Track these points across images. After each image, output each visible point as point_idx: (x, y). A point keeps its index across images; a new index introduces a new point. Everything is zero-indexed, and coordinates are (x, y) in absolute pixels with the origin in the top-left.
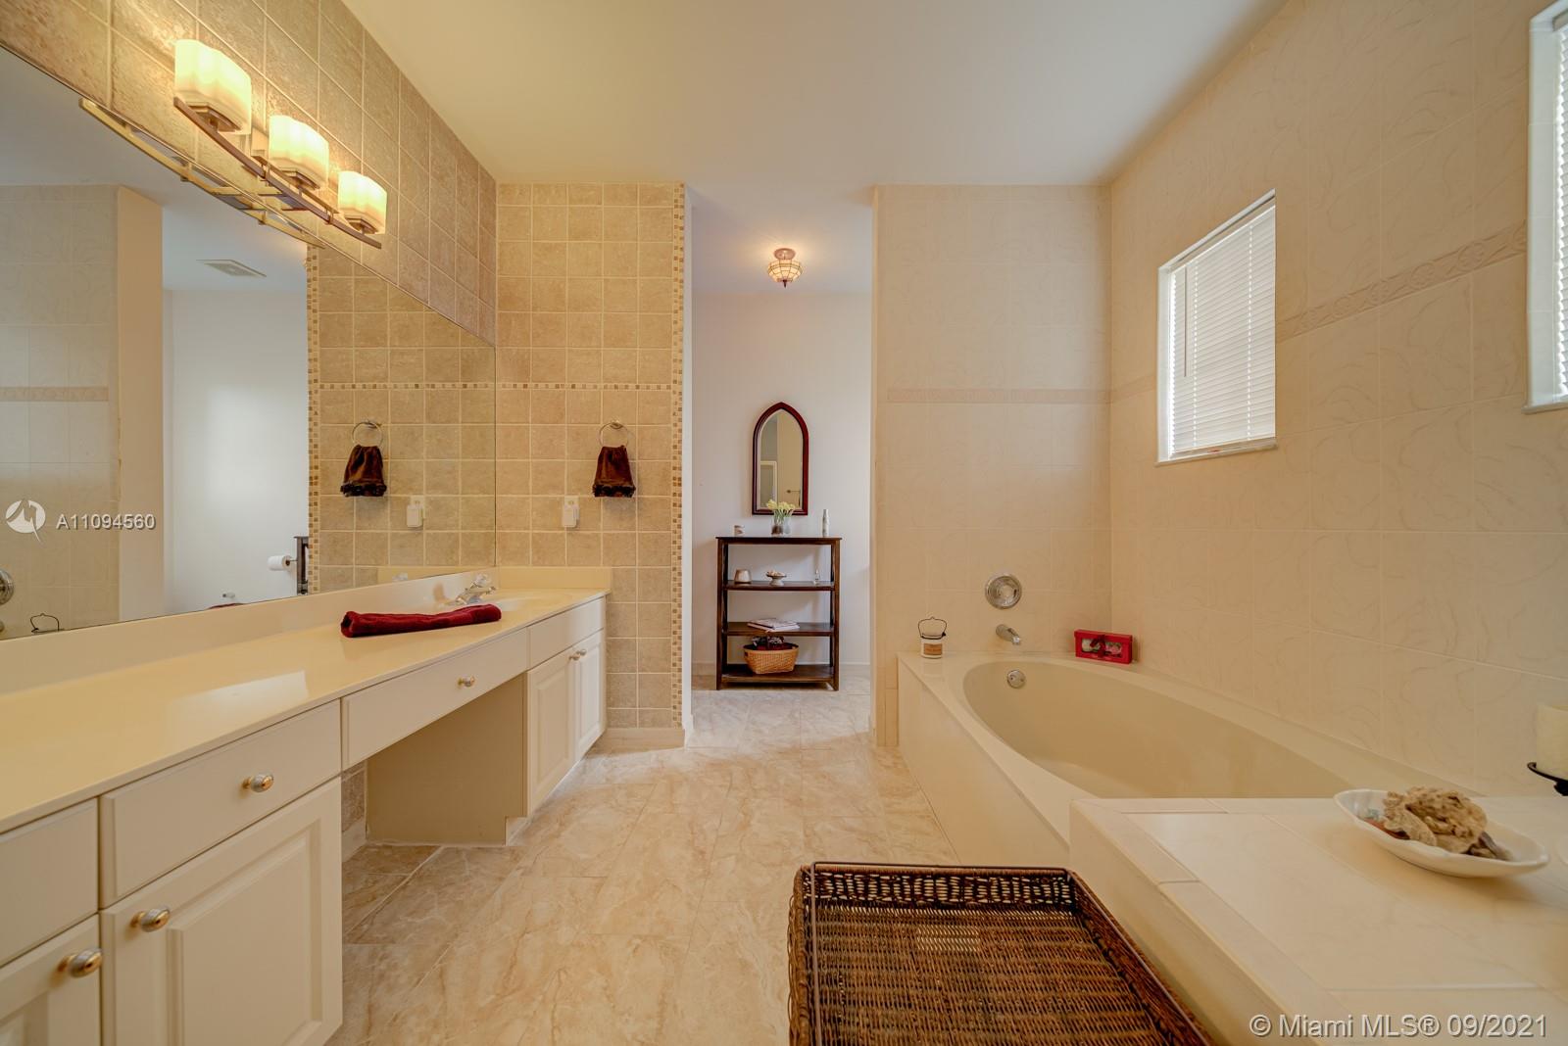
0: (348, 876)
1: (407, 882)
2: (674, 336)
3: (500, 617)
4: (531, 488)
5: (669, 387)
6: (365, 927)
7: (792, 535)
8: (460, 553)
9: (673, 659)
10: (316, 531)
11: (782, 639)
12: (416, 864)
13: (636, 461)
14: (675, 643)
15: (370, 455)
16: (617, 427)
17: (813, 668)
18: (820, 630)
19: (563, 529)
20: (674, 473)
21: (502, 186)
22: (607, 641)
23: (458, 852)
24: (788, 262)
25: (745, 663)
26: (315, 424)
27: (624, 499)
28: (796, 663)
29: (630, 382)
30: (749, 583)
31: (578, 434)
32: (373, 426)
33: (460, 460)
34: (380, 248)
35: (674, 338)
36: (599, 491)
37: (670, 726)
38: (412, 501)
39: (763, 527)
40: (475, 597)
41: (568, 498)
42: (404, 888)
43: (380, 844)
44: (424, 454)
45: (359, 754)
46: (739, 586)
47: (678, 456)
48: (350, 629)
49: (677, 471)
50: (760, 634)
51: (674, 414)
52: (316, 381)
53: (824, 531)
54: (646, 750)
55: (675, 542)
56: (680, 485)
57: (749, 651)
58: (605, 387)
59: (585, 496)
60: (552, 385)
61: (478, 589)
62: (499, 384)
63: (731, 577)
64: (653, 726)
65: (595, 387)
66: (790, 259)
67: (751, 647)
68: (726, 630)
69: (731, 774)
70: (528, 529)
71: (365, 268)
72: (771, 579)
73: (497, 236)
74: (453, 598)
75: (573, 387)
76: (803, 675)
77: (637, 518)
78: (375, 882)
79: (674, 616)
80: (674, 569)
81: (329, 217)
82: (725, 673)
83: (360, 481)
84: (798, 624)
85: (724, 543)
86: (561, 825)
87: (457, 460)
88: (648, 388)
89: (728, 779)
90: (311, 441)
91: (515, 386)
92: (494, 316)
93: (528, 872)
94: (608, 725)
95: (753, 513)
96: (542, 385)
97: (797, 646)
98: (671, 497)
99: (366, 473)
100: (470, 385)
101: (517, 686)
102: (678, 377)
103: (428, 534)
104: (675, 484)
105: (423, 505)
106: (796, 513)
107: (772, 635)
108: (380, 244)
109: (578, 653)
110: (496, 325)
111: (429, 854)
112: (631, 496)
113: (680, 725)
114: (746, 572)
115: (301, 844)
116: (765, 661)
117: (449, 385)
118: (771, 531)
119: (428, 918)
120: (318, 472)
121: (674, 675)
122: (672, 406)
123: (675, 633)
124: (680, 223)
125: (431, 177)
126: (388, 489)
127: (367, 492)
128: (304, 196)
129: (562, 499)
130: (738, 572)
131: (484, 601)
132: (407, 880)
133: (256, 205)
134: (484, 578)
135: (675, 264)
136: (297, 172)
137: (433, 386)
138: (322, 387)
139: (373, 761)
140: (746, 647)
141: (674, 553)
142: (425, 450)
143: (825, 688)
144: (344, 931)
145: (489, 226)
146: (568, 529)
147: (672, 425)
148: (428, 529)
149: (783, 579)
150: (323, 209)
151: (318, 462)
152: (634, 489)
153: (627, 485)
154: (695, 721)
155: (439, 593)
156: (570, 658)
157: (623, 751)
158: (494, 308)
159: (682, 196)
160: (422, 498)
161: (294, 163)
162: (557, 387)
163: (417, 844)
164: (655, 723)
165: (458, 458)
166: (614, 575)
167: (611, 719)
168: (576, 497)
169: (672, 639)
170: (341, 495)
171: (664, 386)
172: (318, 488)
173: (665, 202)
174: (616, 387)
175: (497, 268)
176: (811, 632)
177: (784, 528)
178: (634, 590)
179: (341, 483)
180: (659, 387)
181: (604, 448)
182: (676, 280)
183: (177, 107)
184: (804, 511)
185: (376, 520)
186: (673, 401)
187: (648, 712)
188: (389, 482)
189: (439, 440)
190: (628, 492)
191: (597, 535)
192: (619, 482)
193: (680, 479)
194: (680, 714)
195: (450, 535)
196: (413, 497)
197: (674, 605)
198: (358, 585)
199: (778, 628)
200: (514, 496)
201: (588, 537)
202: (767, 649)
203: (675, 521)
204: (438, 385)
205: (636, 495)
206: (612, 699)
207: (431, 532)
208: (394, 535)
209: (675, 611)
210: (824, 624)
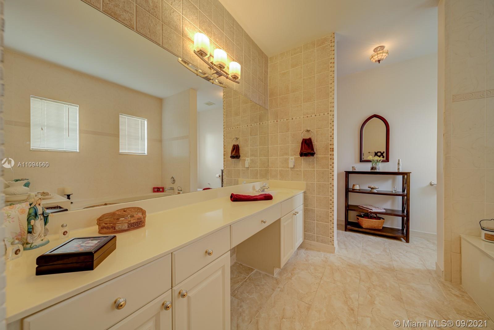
0: (232, 272)
1: (247, 280)
2: (330, 93)
3: (272, 199)
4: (279, 154)
5: (328, 114)
6: (236, 292)
7: (381, 170)
8: (259, 175)
9: (330, 219)
10: (225, 168)
11: (376, 215)
12: (248, 273)
13: (315, 143)
14: (331, 213)
15: (237, 147)
16: (308, 131)
17: (392, 230)
18: (396, 213)
19: (289, 168)
20: (331, 147)
21: (270, 58)
22: (304, 208)
23: (260, 273)
24: (382, 51)
25: (357, 222)
26: (225, 140)
27: (311, 157)
28: (384, 226)
29: (312, 114)
30: (359, 190)
31: (294, 135)
32: (237, 139)
33: (259, 147)
34: (239, 83)
35: (331, 94)
36: (302, 155)
37: (329, 244)
38: (246, 160)
39: (367, 167)
40: (263, 191)
41: (291, 157)
42: (246, 281)
43: (239, 263)
44: (249, 146)
45: (234, 245)
46: (354, 191)
47: (332, 140)
48: (232, 199)
49: (332, 146)
50: (366, 212)
51: (330, 124)
52: (225, 128)
53: (398, 169)
54: (319, 251)
55: (331, 173)
56: (333, 151)
57: (360, 218)
58: (303, 117)
59: (297, 157)
60: (285, 120)
61: (265, 188)
62: (269, 122)
63: (351, 186)
64: (322, 243)
65: (300, 118)
66: (383, 50)
67: (360, 216)
68: (348, 208)
69: (359, 273)
70: (278, 168)
71: (235, 91)
72: (370, 189)
73: (269, 74)
74: (257, 190)
75: (292, 119)
76: (388, 232)
77: (315, 164)
78: (238, 276)
79: (331, 202)
80: (331, 184)
81: (227, 76)
82: (348, 225)
83: (234, 154)
84: (384, 209)
85: (348, 173)
86: (291, 274)
87: (257, 147)
88: (320, 115)
89: (358, 274)
90: (224, 144)
91: (274, 121)
92: (268, 100)
93: (282, 291)
94: (305, 239)
95: (360, 162)
96: (282, 120)
97: (384, 219)
98: (329, 156)
99: (236, 152)
100: (261, 123)
101: (278, 223)
102: (332, 109)
103: (250, 170)
104: (331, 151)
105: (249, 161)
106: (383, 161)
107: (371, 213)
108: (239, 82)
109: (296, 212)
110: (268, 103)
111: (252, 271)
112: (313, 156)
113: (333, 245)
114: (358, 186)
115: (220, 272)
116: (366, 223)
117: (255, 124)
118: (370, 169)
119: (252, 296)
120: (225, 152)
121: (330, 225)
122: (330, 121)
123: (331, 208)
124: (333, 48)
125: (251, 60)
126: (241, 157)
127: (236, 158)
128: (221, 71)
129: (289, 158)
130: (354, 185)
131: (267, 192)
132: (246, 279)
133: (212, 78)
134: (266, 184)
135: (331, 65)
136: (220, 65)
137: (251, 125)
138: (226, 129)
139: (238, 246)
140: (357, 216)
141: (331, 178)
142: (249, 145)
143: (401, 240)
144: (231, 291)
145: (266, 72)
146: (291, 168)
147: (329, 128)
148: (250, 168)
149: (376, 189)
150: (226, 74)
151: (225, 150)
152: (315, 153)
153: (312, 152)
154: (338, 244)
155: (254, 188)
156: (293, 214)
157: (311, 249)
158: (268, 98)
159: (334, 38)
160: (249, 159)
161: (219, 62)
162: (287, 120)
163: (249, 266)
164: (322, 242)
165: (258, 146)
166: (307, 185)
167: (306, 237)
168: (294, 157)
169: (330, 210)
170: (230, 159)
171: (326, 114)
172: (225, 157)
173: (327, 42)
174: (307, 117)
175: (269, 85)
176: (392, 213)
177: (377, 167)
178: (314, 191)
179: (230, 155)
180: (324, 114)
181: (303, 139)
182: (331, 71)
183: (194, 53)
184: (387, 160)
185: (238, 165)
186: (330, 119)
187: (320, 237)
188: (241, 155)
189: (253, 141)
190: (313, 154)
191: (300, 170)
192: (309, 151)
193: (333, 149)
194: (333, 240)
195: (256, 170)
196: (247, 159)
197: (330, 198)
198: (234, 185)
199: (374, 210)
200: (274, 157)
201: (297, 171)
202: (369, 218)
203: (331, 165)
204: (253, 125)
205: (315, 156)
206: (306, 229)
207: (251, 169)
208: (242, 170)
209: (331, 200)
210: (398, 211)
